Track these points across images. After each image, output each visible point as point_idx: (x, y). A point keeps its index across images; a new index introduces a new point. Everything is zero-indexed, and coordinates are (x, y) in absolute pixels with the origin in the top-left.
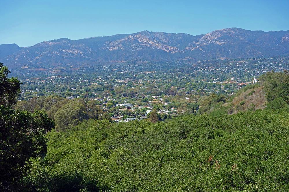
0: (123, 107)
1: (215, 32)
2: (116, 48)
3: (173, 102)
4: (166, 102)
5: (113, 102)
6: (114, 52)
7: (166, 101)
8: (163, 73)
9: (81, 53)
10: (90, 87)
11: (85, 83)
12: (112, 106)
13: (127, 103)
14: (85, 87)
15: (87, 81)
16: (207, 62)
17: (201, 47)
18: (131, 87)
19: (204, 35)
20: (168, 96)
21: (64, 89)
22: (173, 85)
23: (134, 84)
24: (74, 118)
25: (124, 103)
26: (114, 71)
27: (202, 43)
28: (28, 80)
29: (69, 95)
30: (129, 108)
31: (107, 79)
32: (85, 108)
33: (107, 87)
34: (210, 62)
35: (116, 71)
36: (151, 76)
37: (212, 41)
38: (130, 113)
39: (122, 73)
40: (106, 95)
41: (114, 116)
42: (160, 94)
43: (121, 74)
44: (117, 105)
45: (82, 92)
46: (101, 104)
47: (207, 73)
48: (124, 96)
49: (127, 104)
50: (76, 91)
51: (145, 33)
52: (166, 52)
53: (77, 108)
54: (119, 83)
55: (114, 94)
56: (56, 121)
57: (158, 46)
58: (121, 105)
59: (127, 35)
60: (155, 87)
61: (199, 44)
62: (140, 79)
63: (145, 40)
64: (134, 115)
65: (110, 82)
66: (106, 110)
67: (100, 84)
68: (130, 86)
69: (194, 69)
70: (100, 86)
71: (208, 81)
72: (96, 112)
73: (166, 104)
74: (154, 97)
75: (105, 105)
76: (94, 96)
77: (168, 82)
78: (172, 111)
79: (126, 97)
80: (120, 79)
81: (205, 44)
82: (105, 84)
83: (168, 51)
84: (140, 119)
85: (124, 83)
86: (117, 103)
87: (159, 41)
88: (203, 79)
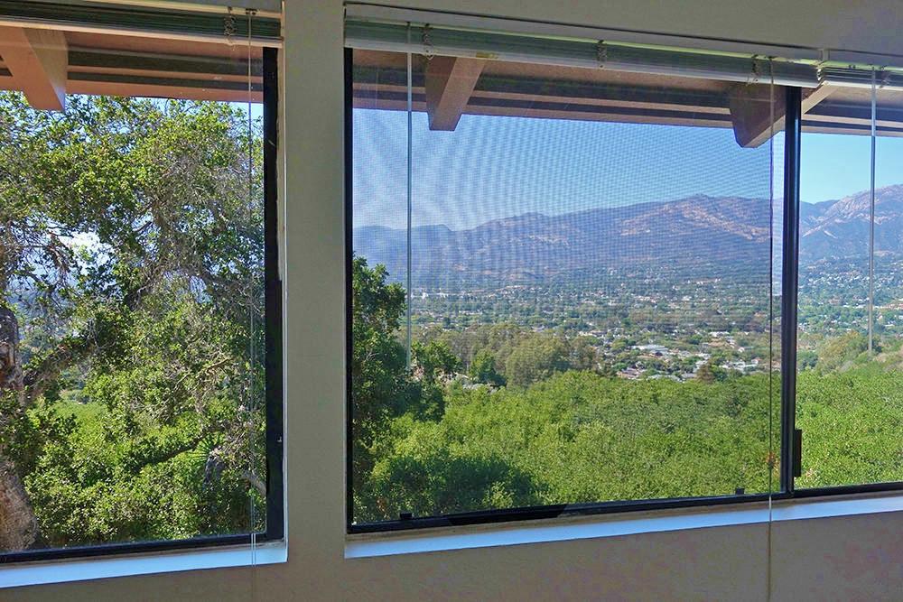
0: (646, 351)
1: (864, 195)
2: (635, 232)
3: (758, 346)
4: (742, 346)
5: (627, 341)
6: (632, 238)
7: (743, 344)
8: (738, 283)
9: (564, 241)
10: (580, 309)
11: (571, 301)
12: (624, 348)
13: (655, 343)
14: (571, 308)
15: (574, 297)
16: (842, 260)
17: (828, 228)
18: (665, 311)
19: (836, 202)
20: (747, 333)
21: (529, 312)
22: (759, 310)
23: (672, 305)
24: (541, 367)
25: (648, 343)
26: (630, 278)
27: (832, 218)
28: (463, 293)
29: (539, 323)
30: (659, 354)
31: (615, 294)
32: (566, 350)
33: (615, 310)
34: (851, 261)
35: (634, 278)
36: (708, 289)
37: (855, 214)
38: (660, 366)
39: (646, 281)
40: (612, 327)
41: (625, 369)
42: (729, 328)
43: (645, 284)
44: (634, 347)
45: (563, 318)
46: (600, 343)
47: (843, 285)
48: (650, 328)
49: (654, 346)
50: (552, 317)
51: (699, 200)
52: (745, 238)
53: (549, 349)
54: (639, 302)
55: (627, 324)
56: (509, 372)
57: (728, 226)
58: (642, 348)
59: (660, 205)
60: (718, 313)
61: (824, 222)
62: (685, 295)
63: (700, 213)
64: (669, 370)
65: (620, 300)
66: (610, 357)
67: (600, 303)
68: (663, 310)
69: (811, 277)
70: (599, 308)
71: (843, 303)
72: (587, 359)
73: (741, 350)
74: (715, 334)
75: (609, 347)
76: (586, 326)
77: (748, 304)
78: (753, 366)
79: (653, 332)
80: (642, 293)
81: (838, 221)
82: (610, 304)
83: (750, 238)
84: (680, 377)
85: (649, 303)
86: (634, 344)
87: (730, 215)
88: (832, 298)
